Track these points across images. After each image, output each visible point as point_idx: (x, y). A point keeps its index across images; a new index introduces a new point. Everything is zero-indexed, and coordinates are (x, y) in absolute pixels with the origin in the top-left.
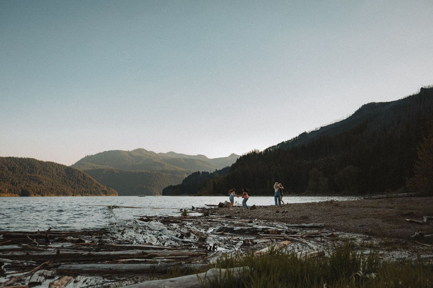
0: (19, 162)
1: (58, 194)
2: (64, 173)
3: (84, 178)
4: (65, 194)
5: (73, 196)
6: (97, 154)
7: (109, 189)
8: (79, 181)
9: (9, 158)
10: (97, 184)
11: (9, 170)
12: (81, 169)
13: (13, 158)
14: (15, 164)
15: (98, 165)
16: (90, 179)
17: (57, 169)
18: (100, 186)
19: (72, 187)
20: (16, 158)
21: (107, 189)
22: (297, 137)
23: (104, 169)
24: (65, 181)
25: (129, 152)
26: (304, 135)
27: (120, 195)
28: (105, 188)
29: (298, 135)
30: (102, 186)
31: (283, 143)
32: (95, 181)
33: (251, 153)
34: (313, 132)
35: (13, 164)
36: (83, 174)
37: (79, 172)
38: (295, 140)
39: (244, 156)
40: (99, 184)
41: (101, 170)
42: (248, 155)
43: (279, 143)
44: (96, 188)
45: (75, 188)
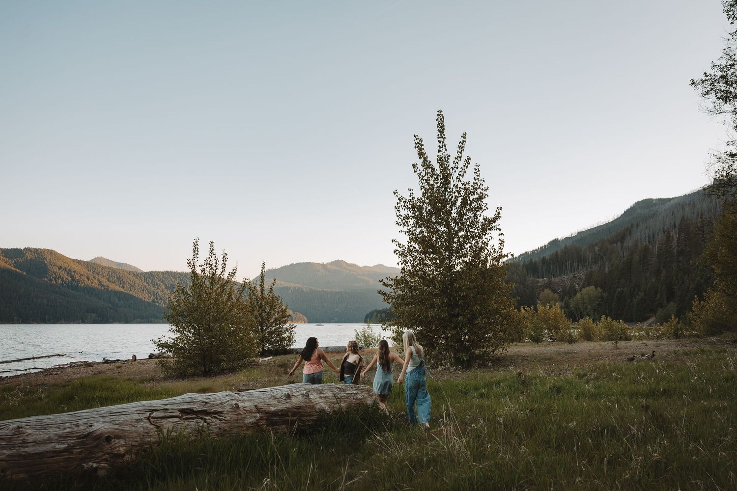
0: (179, 277)
6: (282, 268)
7: (296, 314)
9: (167, 272)
11: (165, 288)
13: (171, 273)
14: (173, 280)
15: (283, 283)
20: (175, 272)
21: (294, 313)
22: (545, 246)
23: (290, 288)
25: (323, 266)
26: (555, 242)
27: (310, 321)
28: (291, 313)
29: (546, 243)
31: (526, 253)
34: (567, 238)
35: (172, 280)
38: (543, 249)
43: (522, 253)
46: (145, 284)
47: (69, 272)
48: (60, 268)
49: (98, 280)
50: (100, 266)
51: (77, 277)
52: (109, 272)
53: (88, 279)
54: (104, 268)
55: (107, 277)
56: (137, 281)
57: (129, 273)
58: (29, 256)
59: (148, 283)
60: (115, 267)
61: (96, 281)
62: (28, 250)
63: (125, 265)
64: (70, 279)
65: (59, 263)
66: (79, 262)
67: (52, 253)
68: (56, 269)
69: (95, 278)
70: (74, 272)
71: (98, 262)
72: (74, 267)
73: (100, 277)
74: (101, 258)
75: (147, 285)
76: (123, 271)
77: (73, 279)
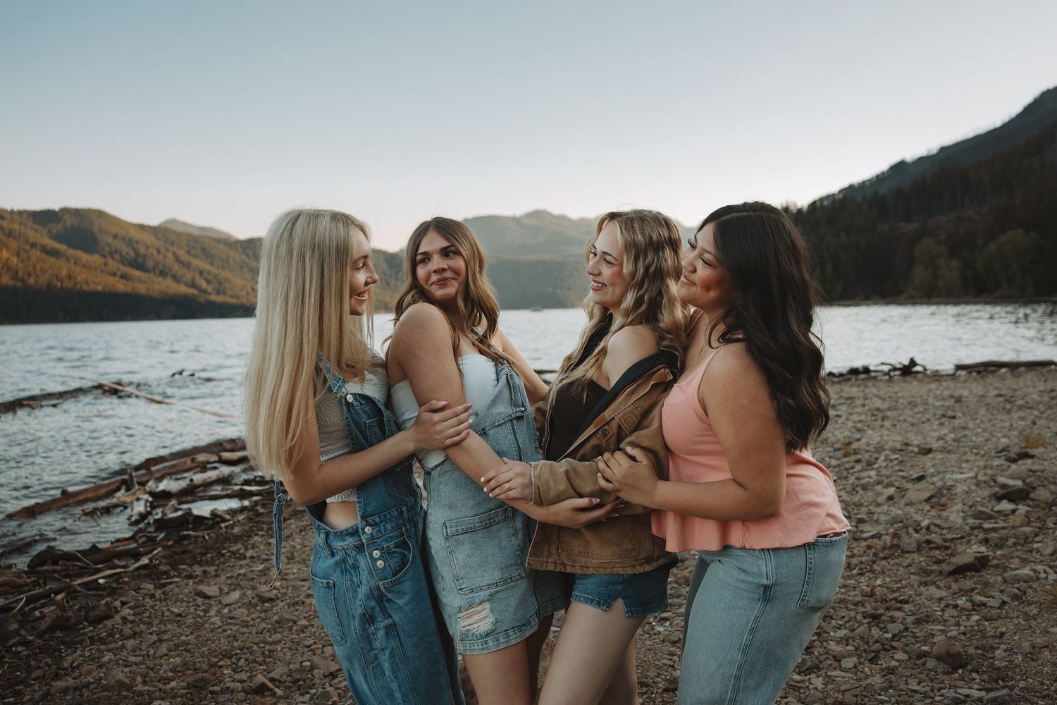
46: (244, 257)
47: (130, 242)
48: (116, 237)
49: (174, 254)
50: (174, 232)
51: (142, 250)
52: (188, 241)
53: (159, 252)
54: (179, 234)
55: (186, 249)
56: (232, 253)
57: (219, 241)
58: (70, 221)
59: (248, 256)
60: (196, 233)
61: (170, 255)
62: (65, 211)
63: (211, 229)
64: (132, 254)
65: (114, 230)
66: (142, 227)
67: (100, 214)
68: (110, 240)
69: (168, 250)
70: (137, 242)
71: (171, 226)
72: (136, 235)
73: (175, 249)
74: (174, 221)
75: (246, 259)
76: (210, 238)
77: (137, 254)
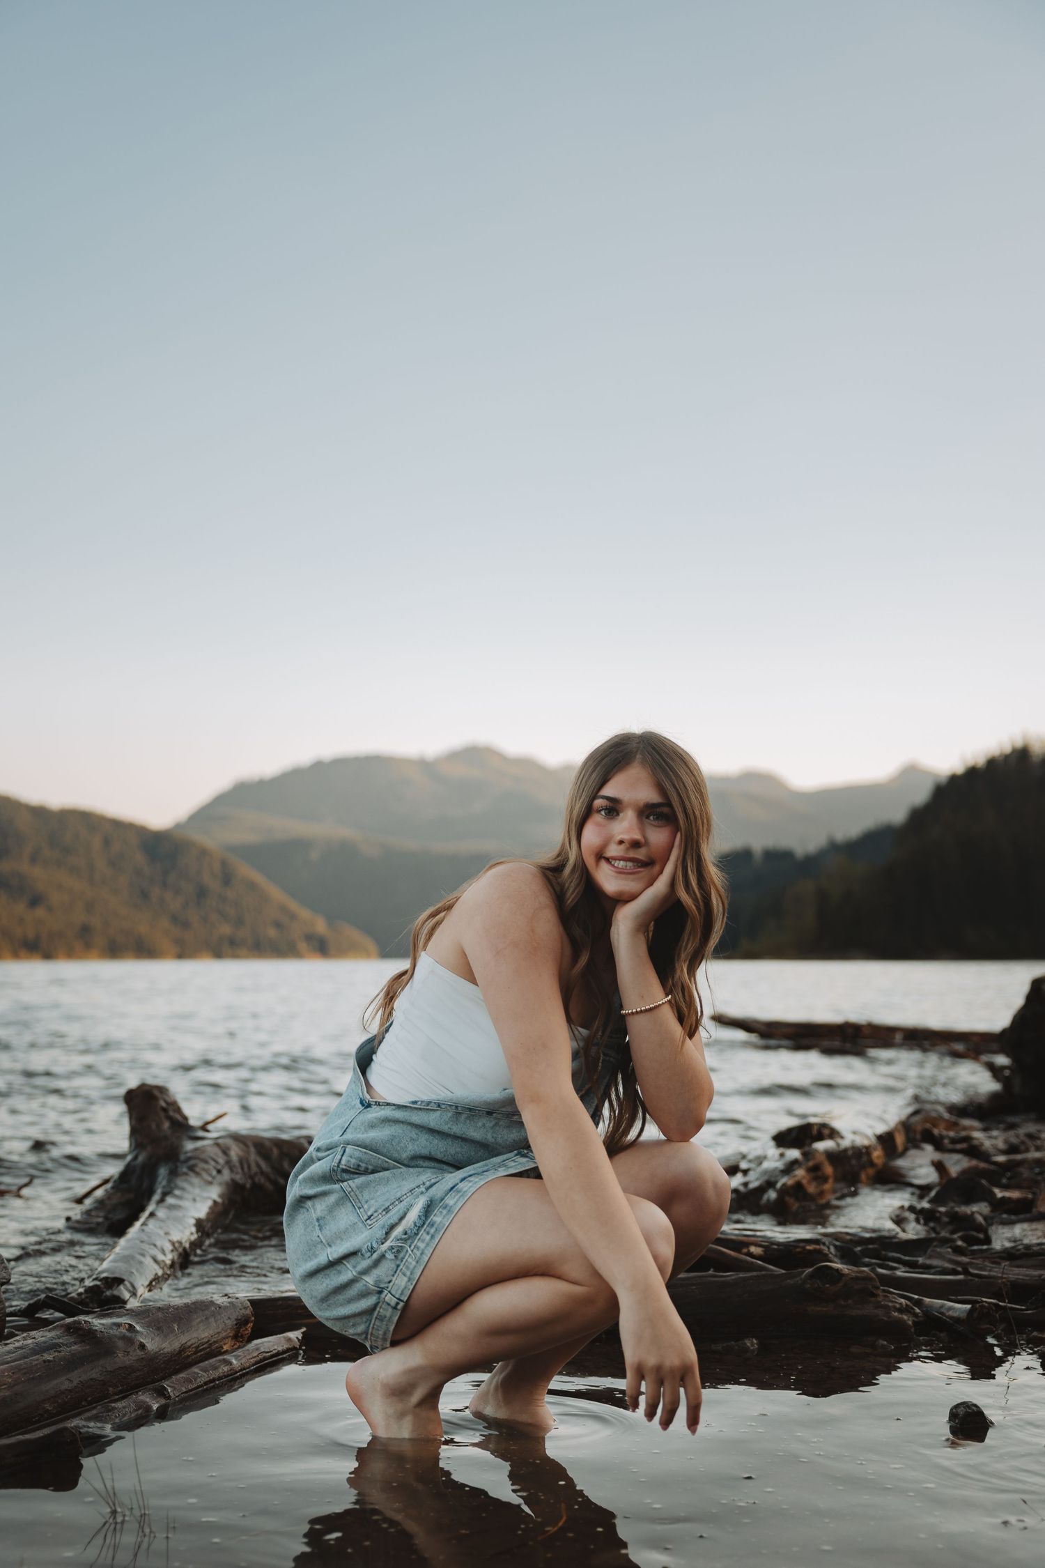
1: (114, 951)
2: (140, 858)
3: (227, 878)
4: (144, 950)
5: (180, 956)
7: (340, 928)
8: (202, 893)
10: (284, 909)
12: (213, 839)
16: (252, 886)
17: (107, 842)
18: (293, 917)
19: (175, 919)
21: (333, 925)
23: (314, 838)
24: (145, 895)
25: (424, 765)
27: (387, 952)
28: (321, 926)
30: (304, 913)
32: (275, 893)
33: (1007, 758)
36: (224, 864)
37: (204, 852)
39: (972, 773)
40: (293, 905)
41: (300, 845)
42: (992, 763)
44: (278, 925)
45: (186, 925)
